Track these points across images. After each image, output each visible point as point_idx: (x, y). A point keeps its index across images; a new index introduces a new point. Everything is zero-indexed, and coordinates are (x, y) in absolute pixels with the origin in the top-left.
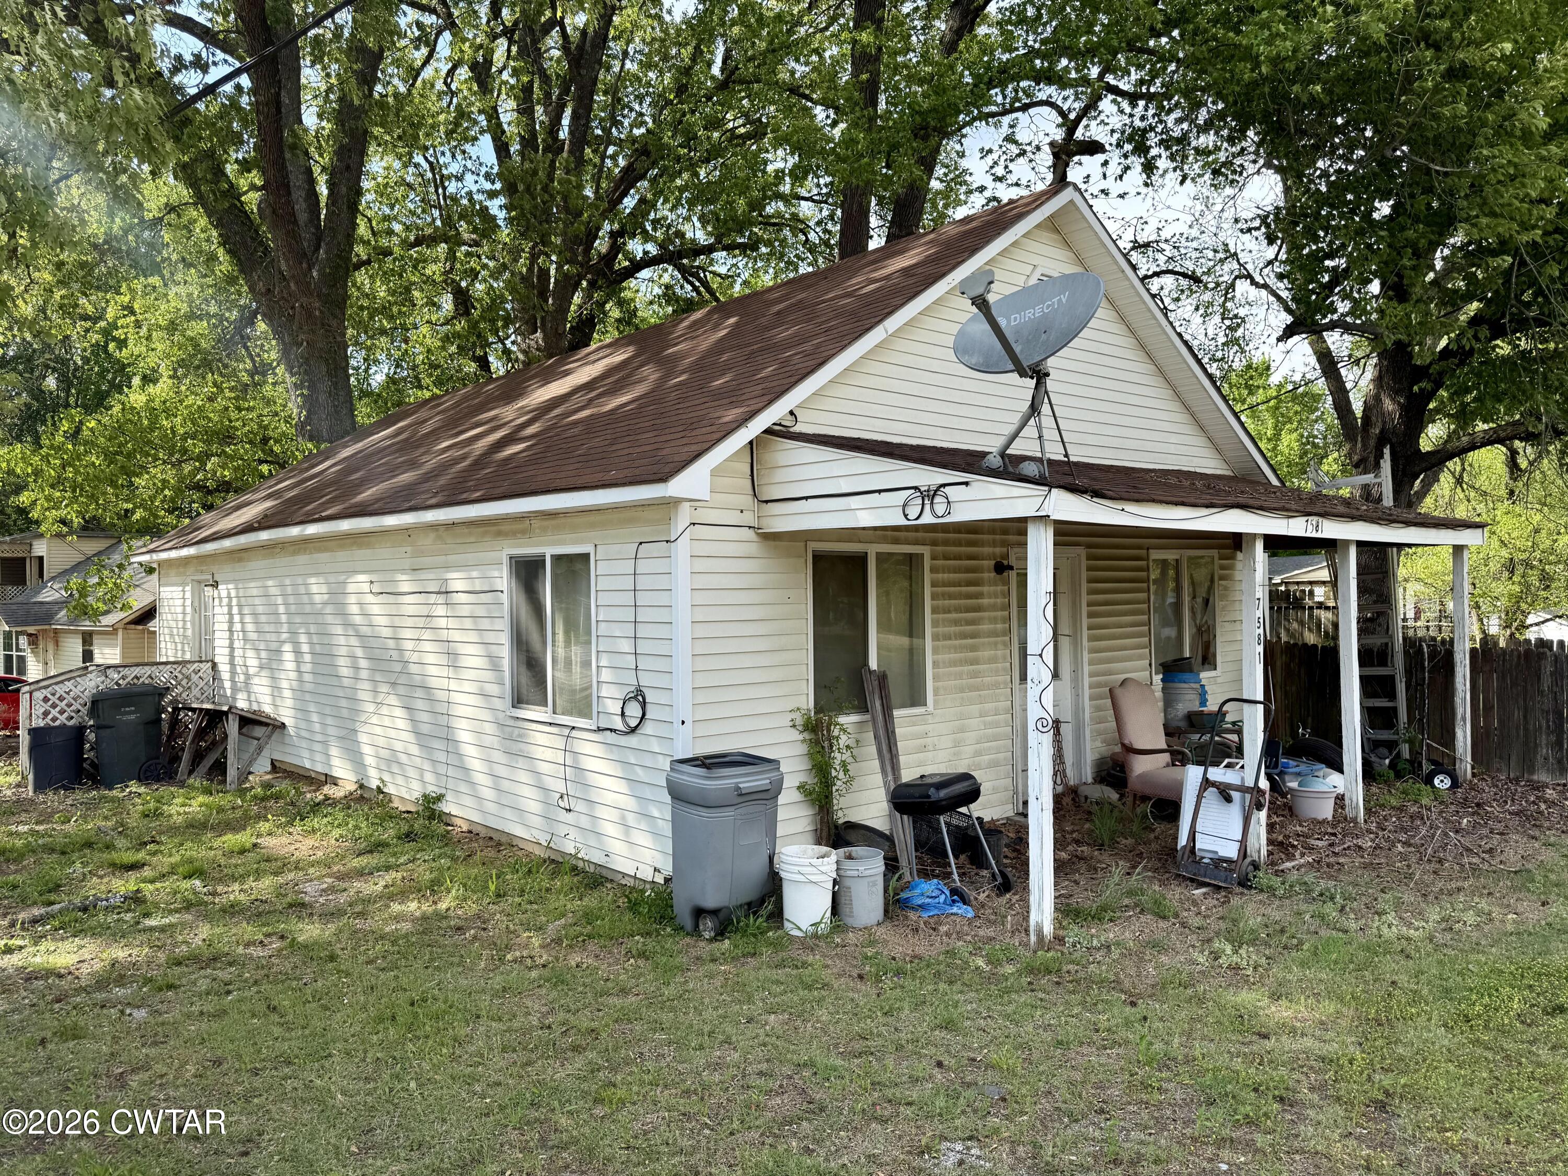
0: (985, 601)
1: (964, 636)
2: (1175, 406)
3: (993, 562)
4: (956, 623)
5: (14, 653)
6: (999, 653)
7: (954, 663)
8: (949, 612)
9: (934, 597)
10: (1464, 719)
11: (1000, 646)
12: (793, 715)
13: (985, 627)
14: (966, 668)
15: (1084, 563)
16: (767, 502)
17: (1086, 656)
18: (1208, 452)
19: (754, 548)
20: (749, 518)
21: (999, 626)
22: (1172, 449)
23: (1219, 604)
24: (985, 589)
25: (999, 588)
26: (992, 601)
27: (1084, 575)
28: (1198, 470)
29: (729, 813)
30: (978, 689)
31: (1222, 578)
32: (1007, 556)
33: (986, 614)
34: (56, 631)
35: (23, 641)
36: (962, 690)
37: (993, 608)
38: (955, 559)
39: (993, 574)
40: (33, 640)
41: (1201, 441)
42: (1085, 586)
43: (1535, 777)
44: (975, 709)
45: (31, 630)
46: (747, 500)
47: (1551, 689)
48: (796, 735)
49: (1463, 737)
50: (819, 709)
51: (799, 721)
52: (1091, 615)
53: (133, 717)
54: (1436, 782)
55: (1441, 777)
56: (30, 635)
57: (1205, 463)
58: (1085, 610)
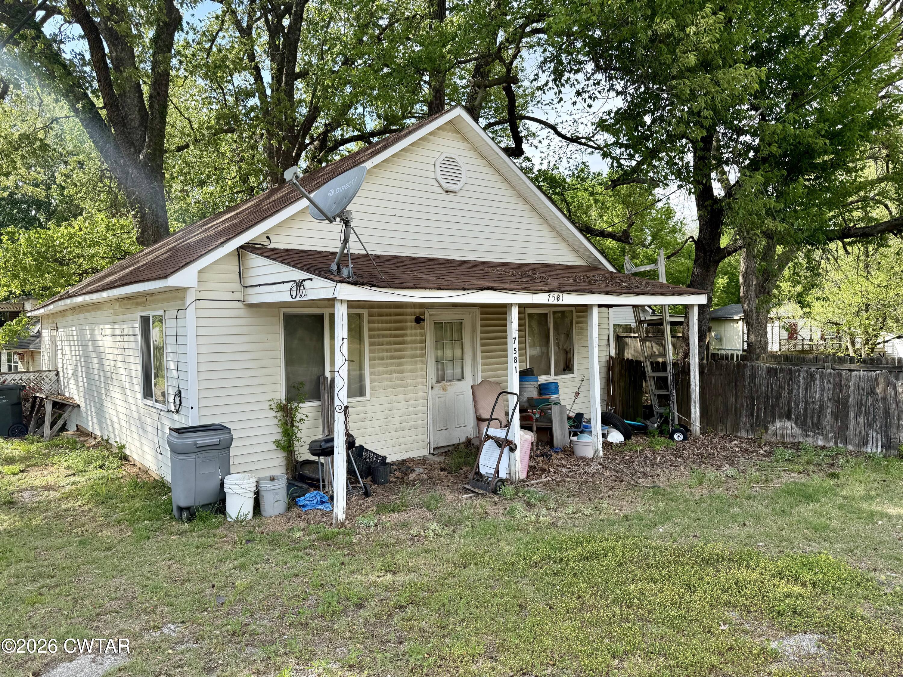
0: (408, 339)
1: (394, 358)
2: (546, 228)
3: (414, 317)
4: (387, 351)
5: (13, 364)
6: (418, 367)
7: (386, 373)
8: (383, 345)
9: (370, 337)
10: (695, 402)
11: (419, 363)
12: (272, 403)
13: (409, 353)
14: (394, 375)
15: (478, 316)
16: (247, 287)
17: (480, 368)
18: (570, 253)
19: (242, 312)
20: (238, 296)
21: (418, 352)
22: (543, 252)
23: (576, 338)
24: (409, 332)
25: (418, 331)
26: (414, 338)
27: (479, 323)
28: (561, 263)
29: (193, 456)
30: (403, 386)
31: (578, 323)
32: (423, 314)
33: (410, 345)
34: (32, 352)
35: (16, 357)
36: (391, 387)
37: (415, 342)
38: (387, 315)
39: (414, 324)
40: (22, 357)
41: (564, 246)
42: (479, 329)
43: (739, 434)
44: (401, 398)
45: (19, 351)
46: (237, 286)
47: (749, 384)
48: (273, 414)
49: (695, 411)
50: (289, 399)
51: (274, 406)
52: (483, 345)
53: (4, 401)
54: (676, 437)
55: (678, 434)
56: (19, 354)
57: (566, 259)
58: (479, 342)
